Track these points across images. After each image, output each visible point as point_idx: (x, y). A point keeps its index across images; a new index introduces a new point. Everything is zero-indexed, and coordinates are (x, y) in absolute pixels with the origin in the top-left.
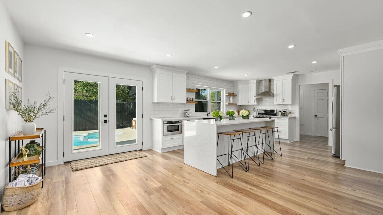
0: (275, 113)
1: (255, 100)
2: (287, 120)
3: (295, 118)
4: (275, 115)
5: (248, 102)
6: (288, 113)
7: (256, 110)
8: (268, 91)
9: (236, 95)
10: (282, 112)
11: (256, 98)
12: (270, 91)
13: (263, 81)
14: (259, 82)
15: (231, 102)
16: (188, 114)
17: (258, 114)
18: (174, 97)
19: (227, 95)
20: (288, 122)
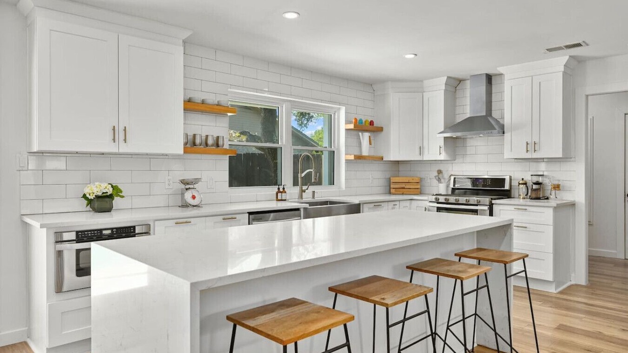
0: (507, 187)
1: (442, 143)
2: (549, 213)
3: (573, 205)
4: (507, 194)
5: (421, 150)
6: (550, 188)
7: (446, 176)
8: (484, 114)
9: (380, 129)
10: (530, 184)
11: (445, 138)
12: (490, 115)
13: (468, 82)
14: (455, 85)
15: (365, 152)
16: (194, 197)
17: (454, 190)
18: (125, 130)
19: (351, 126)
20: (550, 220)
